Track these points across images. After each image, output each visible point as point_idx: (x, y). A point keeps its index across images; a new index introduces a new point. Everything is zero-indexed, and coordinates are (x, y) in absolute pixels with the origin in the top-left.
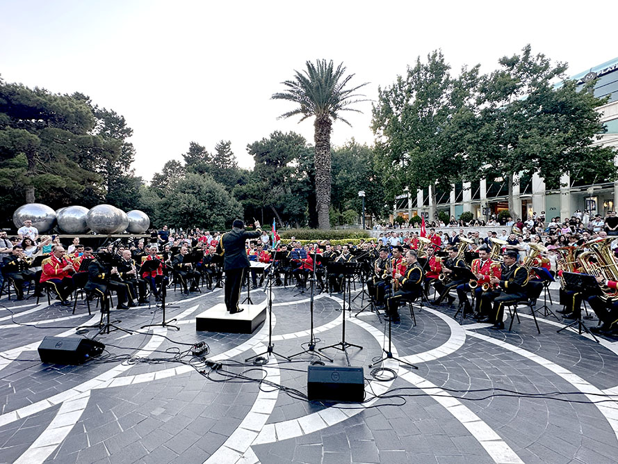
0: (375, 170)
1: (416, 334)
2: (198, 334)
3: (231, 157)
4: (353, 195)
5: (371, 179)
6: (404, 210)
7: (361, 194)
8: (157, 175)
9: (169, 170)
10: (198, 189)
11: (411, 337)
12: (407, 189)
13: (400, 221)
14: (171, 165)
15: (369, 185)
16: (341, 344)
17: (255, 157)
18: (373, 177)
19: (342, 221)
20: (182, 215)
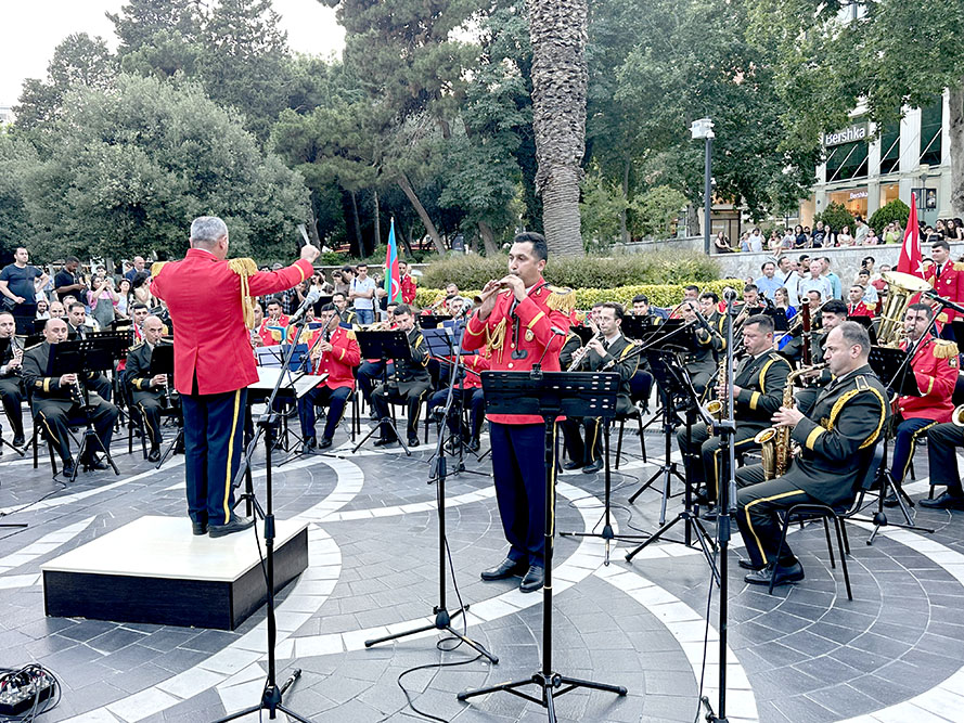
0: (750, 43)
1: (843, 636)
2: (52, 628)
3: (265, 16)
4: (675, 136)
5: (738, 79)
6: (852, 182)
7: (702, 129)
8: (34, 85)
9: (71, 69)
10: (153, 126)
11: (822, 648)
12: (861, 108)
13: (838, 222)
14: (76, 52)
15: (729, 97)
16: (537, 679)
17: (340, 13)
18: (746, 70)
19: (635, 226)
20: (107, 214)
